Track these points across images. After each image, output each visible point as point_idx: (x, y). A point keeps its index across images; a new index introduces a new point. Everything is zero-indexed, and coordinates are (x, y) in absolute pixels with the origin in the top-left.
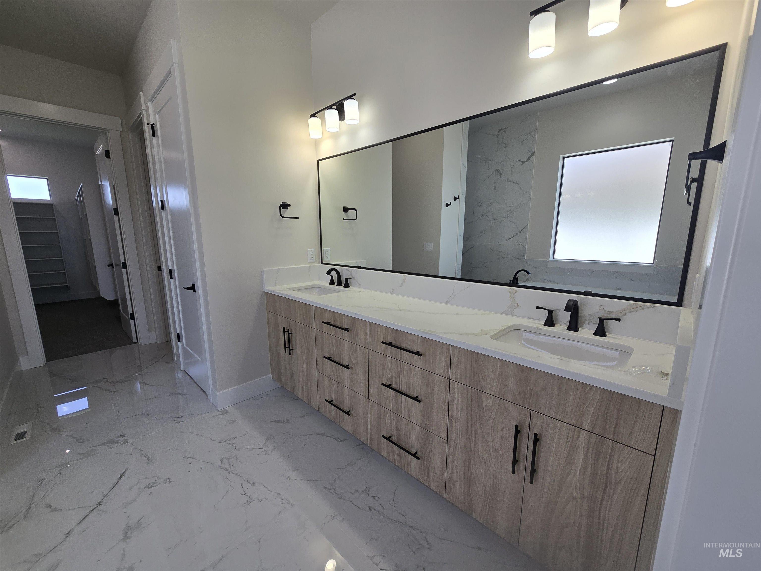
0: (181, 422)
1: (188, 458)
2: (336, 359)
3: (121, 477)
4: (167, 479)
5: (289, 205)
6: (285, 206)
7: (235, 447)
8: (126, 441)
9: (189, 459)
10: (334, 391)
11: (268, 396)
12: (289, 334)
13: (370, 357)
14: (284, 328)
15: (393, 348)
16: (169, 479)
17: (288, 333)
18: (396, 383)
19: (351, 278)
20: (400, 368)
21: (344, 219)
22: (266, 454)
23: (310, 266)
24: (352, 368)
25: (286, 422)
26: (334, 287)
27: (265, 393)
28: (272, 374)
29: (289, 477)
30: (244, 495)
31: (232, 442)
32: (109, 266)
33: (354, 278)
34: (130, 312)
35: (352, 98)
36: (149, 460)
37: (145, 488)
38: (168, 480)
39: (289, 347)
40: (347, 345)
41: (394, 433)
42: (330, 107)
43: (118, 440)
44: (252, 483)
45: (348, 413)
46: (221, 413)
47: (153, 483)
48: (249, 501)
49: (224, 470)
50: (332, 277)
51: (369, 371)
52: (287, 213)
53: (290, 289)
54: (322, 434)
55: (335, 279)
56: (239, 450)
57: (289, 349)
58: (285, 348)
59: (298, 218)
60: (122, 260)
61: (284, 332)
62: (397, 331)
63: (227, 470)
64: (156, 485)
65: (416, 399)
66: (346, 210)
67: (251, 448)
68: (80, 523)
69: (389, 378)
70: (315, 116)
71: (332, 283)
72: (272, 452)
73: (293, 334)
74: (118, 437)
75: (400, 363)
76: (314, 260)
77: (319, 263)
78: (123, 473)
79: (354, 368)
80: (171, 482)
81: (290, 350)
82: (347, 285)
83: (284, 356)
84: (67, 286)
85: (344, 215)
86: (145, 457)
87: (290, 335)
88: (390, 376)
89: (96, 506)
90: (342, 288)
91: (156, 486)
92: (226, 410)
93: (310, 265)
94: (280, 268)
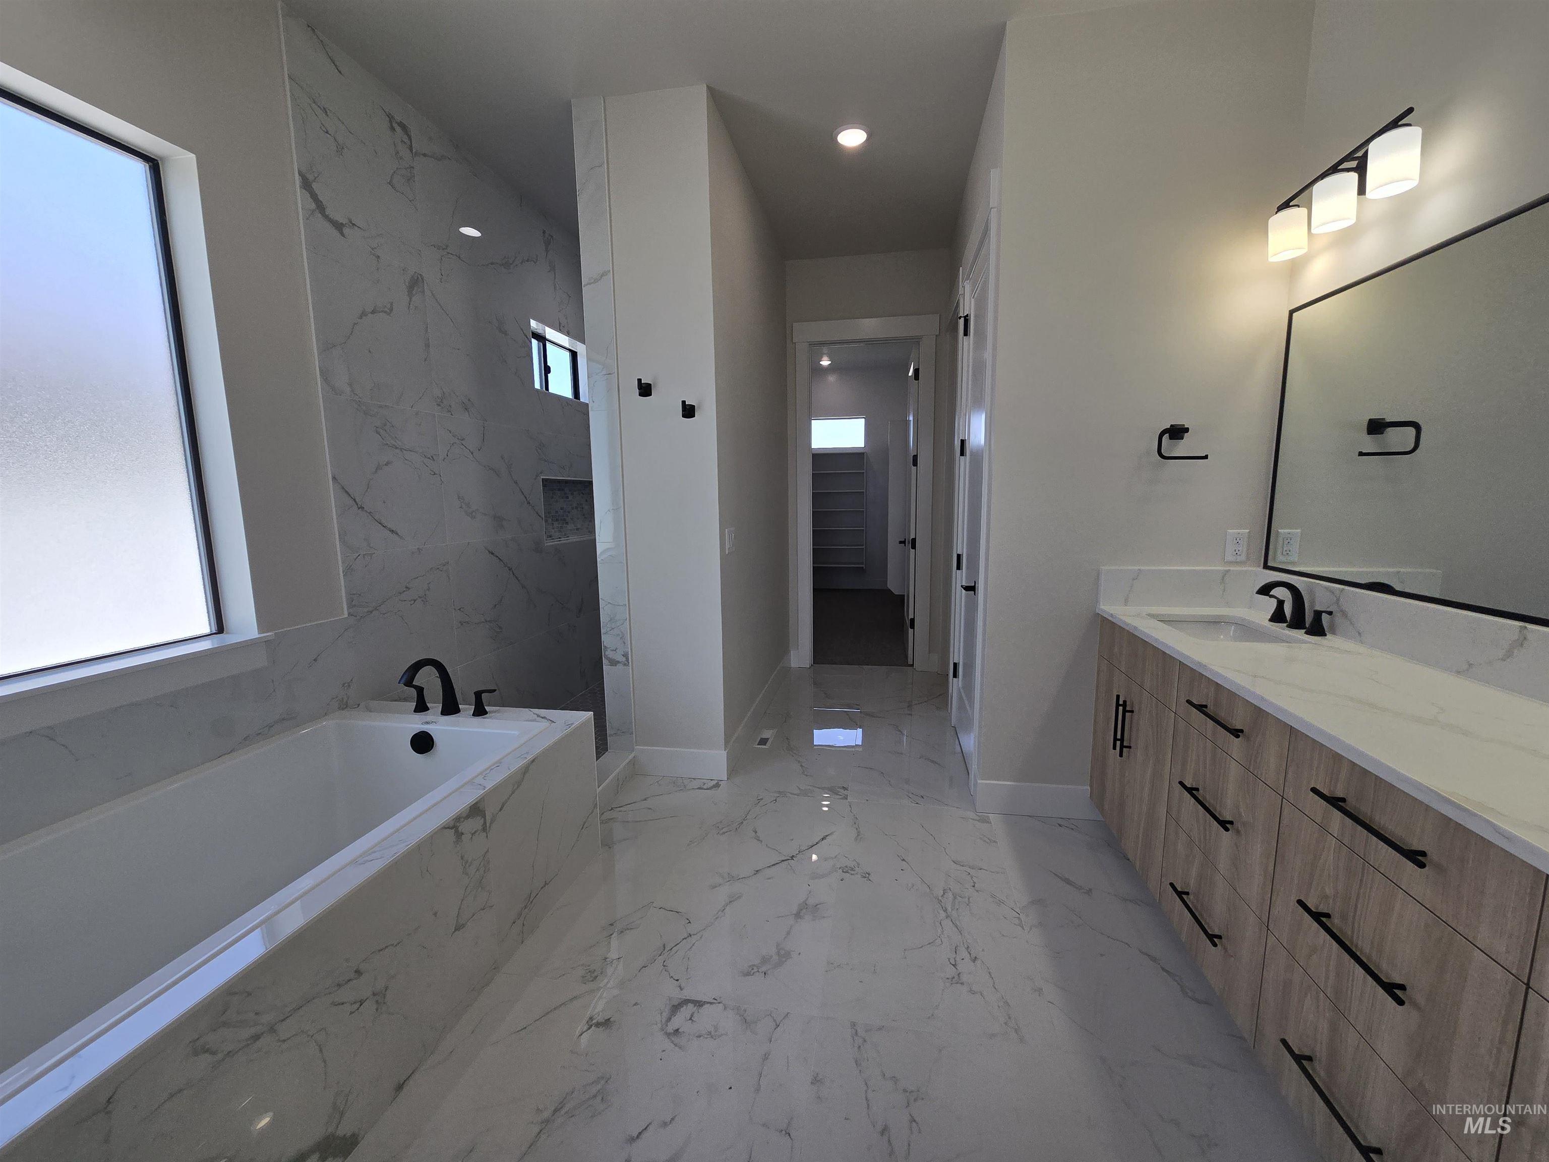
0: (917, 803)
1: (903, 860)
2: (1209, 800)
3: (823, 839)
4: (867, 873)
5: (1187, 430)
6: (1177, 432)
7: (974, 883)
8: (846, 798)
9: (904, 862)
10: (1194, 872)
11: (1073, 827)
12: (1125, 711)
13: (1285, 821)
14: (1118, 697)
15: (1349, 821)
16: (869, 874)
17: (1123, 708)
18: (1344, 917)
19: (1330, 613)
20: (1361, 880)
21: (1361, 454)
22: (1019, 925)
23: (1228, 571)
24: (1238, 832)
25: (1085, 893)
26: (1280, 629)
27: (1069, 819)
28: (1091, 786)
29: (1040, 990)
30: (953, 965)
31: (972, 872)
32: (901, 542)
33: (1344, 614)
34: (911, 616)
35: (1399, 124)
36: (858, 835)
37: (840, 868)
38: (867, 875)
39: (1122, 740)
40: (1234, 770)
41: (1321, 1052)
42: (1335, 169)
43: (839, 792)
44: (973, 955)
45: (1213, 938)
46: (978, 818)
47: (850, 867)
48: (955, 979)
49: (943, 908)
50: (1281, 603)
51: (1278, 855)
52: (1182, 447)
53: (1152, 616)
54: (1154, 959)
55: (1288, 609)
56: (977, 891)
57: (1121, 743)
58: (1115, 739)
59: (1206, 457)
60: (912, 536)
61: (1118, 705)
62: (1365, 772)
63: (945, 911)
64: (853, 872)
65: (1393, 990)
66: (1376, 427)
67: (999, 900)
68: (769, 867)
69: (1326, 897)
70: (1291, 204)
71: (1278, 616)
72: (1031, 929)
73: (1135, 715)
74: (839, 787)
75: (1363, 869)
76: (1243, 558)
77: (1259, 566)
78: (827, 836)
79: (1242, 832)
80: (870, 880)
81: (1122, 747)
82: (1317, 630)
83: (1114, 754)
84: (863, 567)
85: (1369, 443)
86: (857, 829)
87: (1128, 714)
88: (1329, 891)
89: (788, 858)
90: (1300, 634)
91: (852, 874)
92: (988, 817)
93: (1228, 569)
94: (1142, 568)
